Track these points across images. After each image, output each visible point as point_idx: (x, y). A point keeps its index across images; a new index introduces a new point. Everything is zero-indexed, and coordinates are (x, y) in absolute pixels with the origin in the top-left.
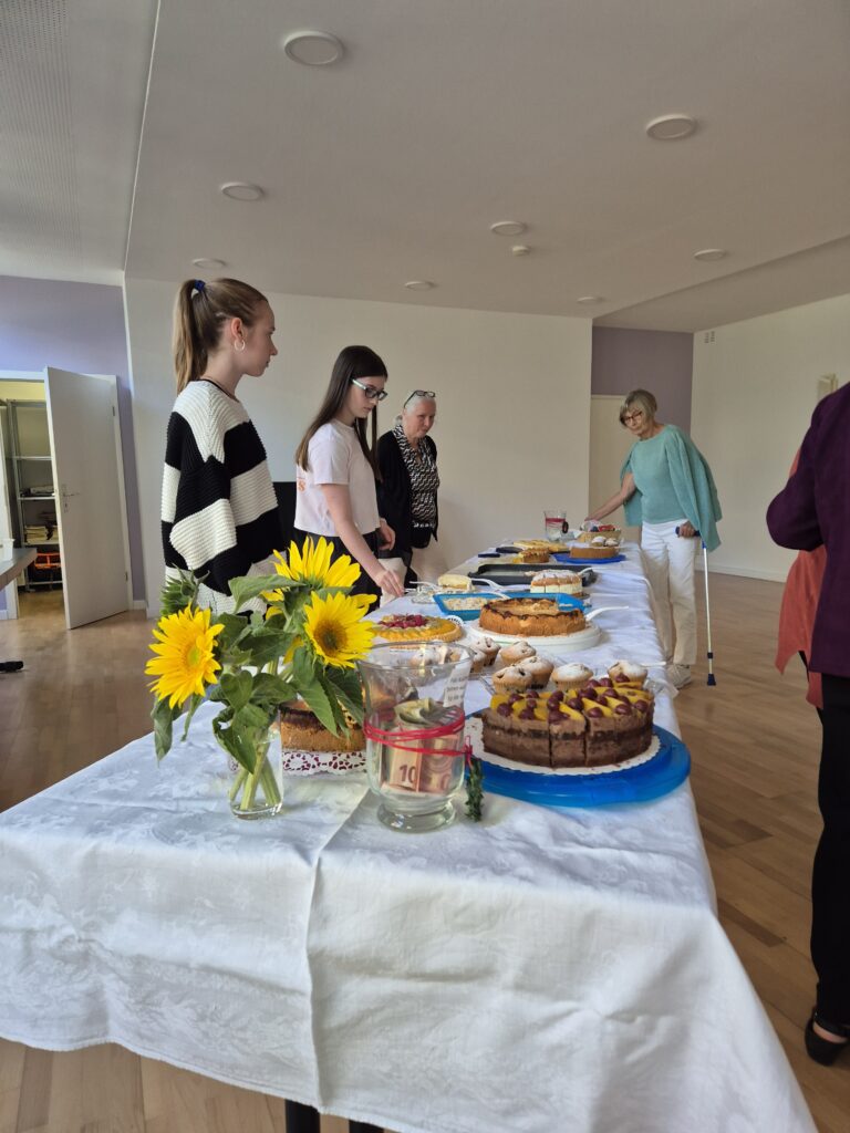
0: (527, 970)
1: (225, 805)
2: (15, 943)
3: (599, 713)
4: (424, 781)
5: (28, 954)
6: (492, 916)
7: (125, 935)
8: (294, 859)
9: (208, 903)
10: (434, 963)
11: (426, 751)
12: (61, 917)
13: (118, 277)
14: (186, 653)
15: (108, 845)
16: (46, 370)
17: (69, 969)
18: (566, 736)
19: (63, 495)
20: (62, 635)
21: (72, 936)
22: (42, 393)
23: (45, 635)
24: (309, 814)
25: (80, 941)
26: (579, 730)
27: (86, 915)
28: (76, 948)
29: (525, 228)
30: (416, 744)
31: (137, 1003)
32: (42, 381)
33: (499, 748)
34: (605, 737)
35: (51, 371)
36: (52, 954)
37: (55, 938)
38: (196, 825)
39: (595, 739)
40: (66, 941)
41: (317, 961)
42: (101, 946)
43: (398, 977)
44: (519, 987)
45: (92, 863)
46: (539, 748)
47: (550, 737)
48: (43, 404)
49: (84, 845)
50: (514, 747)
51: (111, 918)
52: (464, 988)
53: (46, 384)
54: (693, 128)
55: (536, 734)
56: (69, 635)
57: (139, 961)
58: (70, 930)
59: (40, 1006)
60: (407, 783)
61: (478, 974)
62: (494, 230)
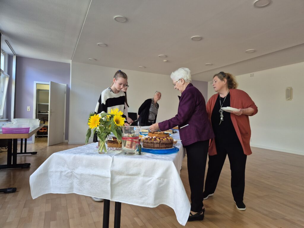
0: (145, 173)
1: (97, 151)
2: (59, 174)
3: (162, 140)
4: (131, 147)
5: (61, 175)
6: (140, 164)
7: (79, 170)
8: (109, 157)
9: (94, 164)
10: (131, 172)
12: (68, 169)
13: (70, 62)
14: (94, 122)
15: (78, 155)
16: (50, 82)
17: (68, 178)
18: (156, 143)
19: (51, 112)
20: (46, 147)
21: (69, 172)
22: (48, 88)
23: (42, 147)
24: (111, 154)
25: (71, 173)
26: (159, 142)
27: (73, 167)
28: (70, 174)
29: (166, 56)
30: (130, 140)
31: (80, 183)
33: (145, 146)
34: (163, 144)
35: (52, 83)
36: (65, 176)
37: (66, 172)
38: (92, 154)
39: (161, 144)
40: (68, 173)
41: (112, 172)
42: (75, 173)
43: (125, 175)
44: (144, 176)
45: (74, 159)
46: (152, 145)
47: (154, 143)
48: (49, 90)
49: (73, 156)
50: (148, 146)
51: (77, 168)
52: (135, 177)
53: (50, 86)
54: (201, 39)
55: (152, 143)
56: (48, 147)
57: (81, 175)
58: (69, 171)
59: (62, 185)
60: (128, 147)
61: (137, 174)
62: (159, 56)
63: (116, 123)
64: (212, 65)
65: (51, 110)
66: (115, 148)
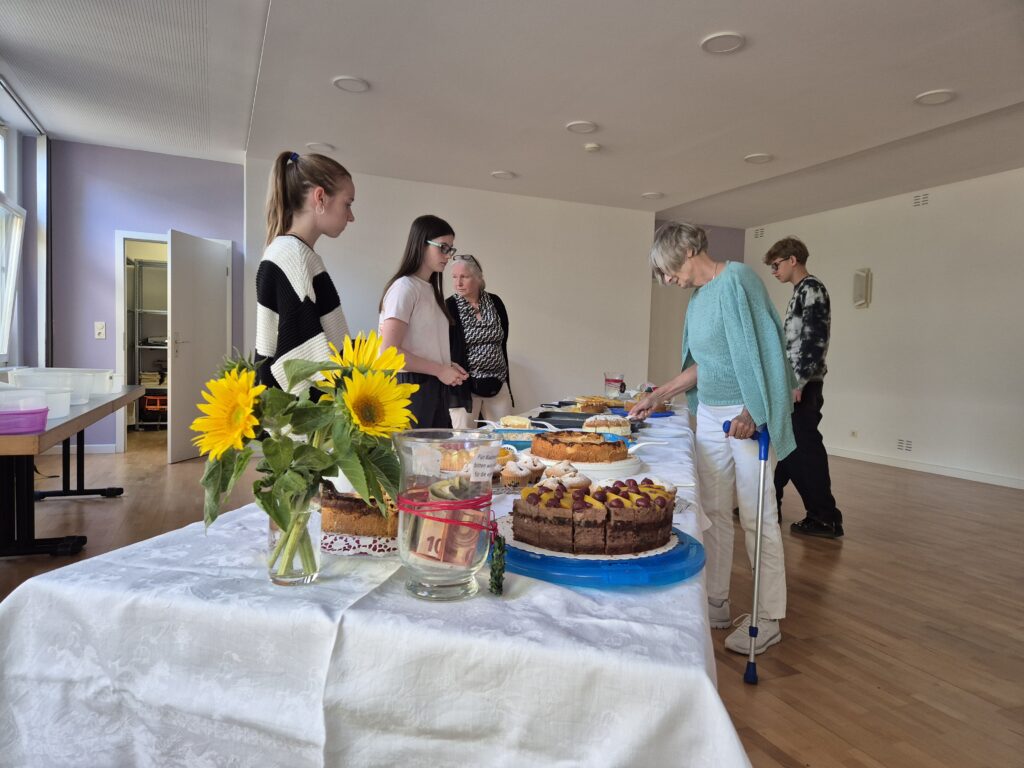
0: (530, 728)
1: (265, 574)
2: (54, 693)
3: (620, 504)
4: (449, 553)
5: (66, 703)
6: (500, 674)
7: (156, 686)
8: (319, 616)
9: (235, 657)
10: (443, 721)
11: (454, 523)
12: (99, 668)
13: (240, 157)
14: (231, 413)
15: (147, 599)
16: (169, 232)
17: (103, 720)
18: (588, 524)
19: (175, 342)
20: (163, 468)
21: (108, 687)
22: (165, 255)
23: (148, 467)
24: (342, 584)
25: (114, 691)
26: (601, 518)
27: (121, 665)
28: (111, 699)
29: (596, 128)
30: (443, 514)
31: (163, 754)
32: (166, 243)
33: (527, 535)
34: (624, 527)
35: (174, 233)
36: (88, 704)
37: (93, 689)
38: (234, 586)
39: (615, 528)
40: (101, 692)
41: (331, 712)
42: (133, 697)
43: (408, 734)
44: (522, 746)
45: (131, 615)
46: (563, 534)
47: (573, 524)
48: (164, 265)
49: (125, 598)
50: (539, 534)
51: (144, 669)
52: (471, 746)
53: (169, 247)
54: (743, 43)
55: (561, 521)
56: (169, 467)
57: (167, 711)
58: (106, 682)
59: (72, 757)
60: (433, 553)
61: (483, 732)
62: (569, 128)
63: (356, 420)
64: (771, 158)
65: (174, 333)
66: (367, 541)
